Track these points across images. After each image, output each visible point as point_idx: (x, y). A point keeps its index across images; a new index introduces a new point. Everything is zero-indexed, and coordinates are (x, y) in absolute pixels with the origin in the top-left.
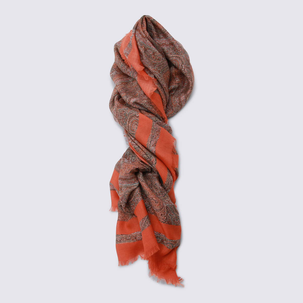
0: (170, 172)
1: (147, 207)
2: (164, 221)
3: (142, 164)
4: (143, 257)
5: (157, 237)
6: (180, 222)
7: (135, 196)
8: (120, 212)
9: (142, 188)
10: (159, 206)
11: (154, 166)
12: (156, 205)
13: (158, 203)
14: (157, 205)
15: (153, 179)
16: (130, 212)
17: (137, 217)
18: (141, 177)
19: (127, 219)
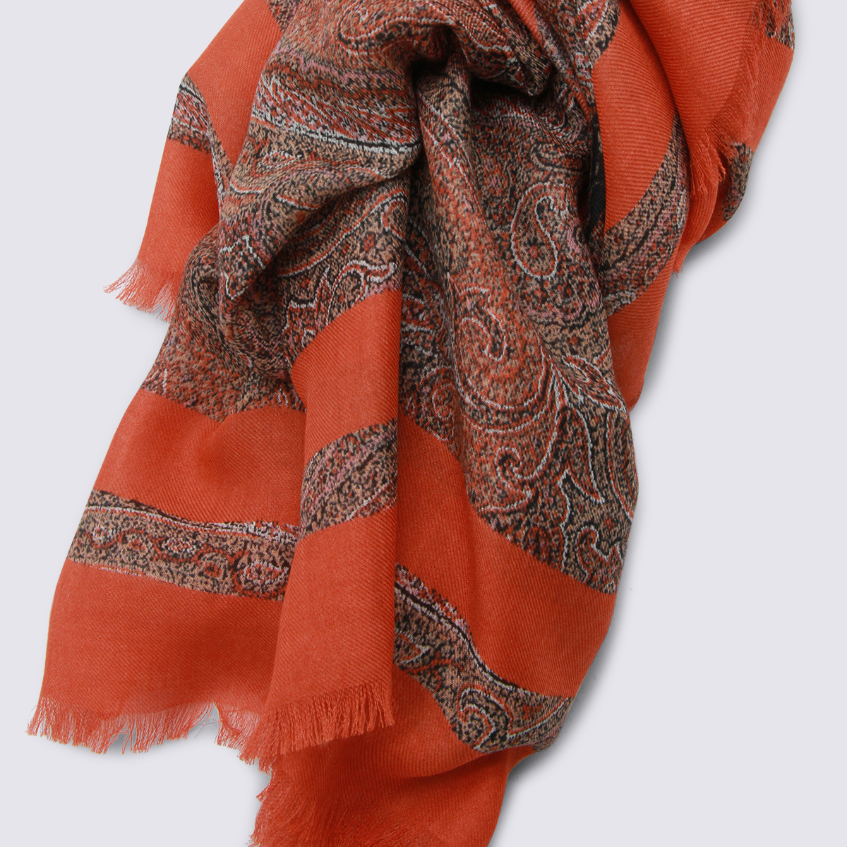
0: (687, 153)
1: (411, 365)
2: (509, 520)
3: (490, 12)
4: (236, 733)
5: (406, 618)
6: (620, 569)
7: (346, 245)
8: (183, 329)
9: (421, 203)
10: (510, 388)
11: (579, 62)
12: (486, 370)
13: (514, 364)
14: (501, 372)
15: (536, 160)
16: (264, 354)
17: (302, 407)
18: (446, 112)
19: (219, 402)
